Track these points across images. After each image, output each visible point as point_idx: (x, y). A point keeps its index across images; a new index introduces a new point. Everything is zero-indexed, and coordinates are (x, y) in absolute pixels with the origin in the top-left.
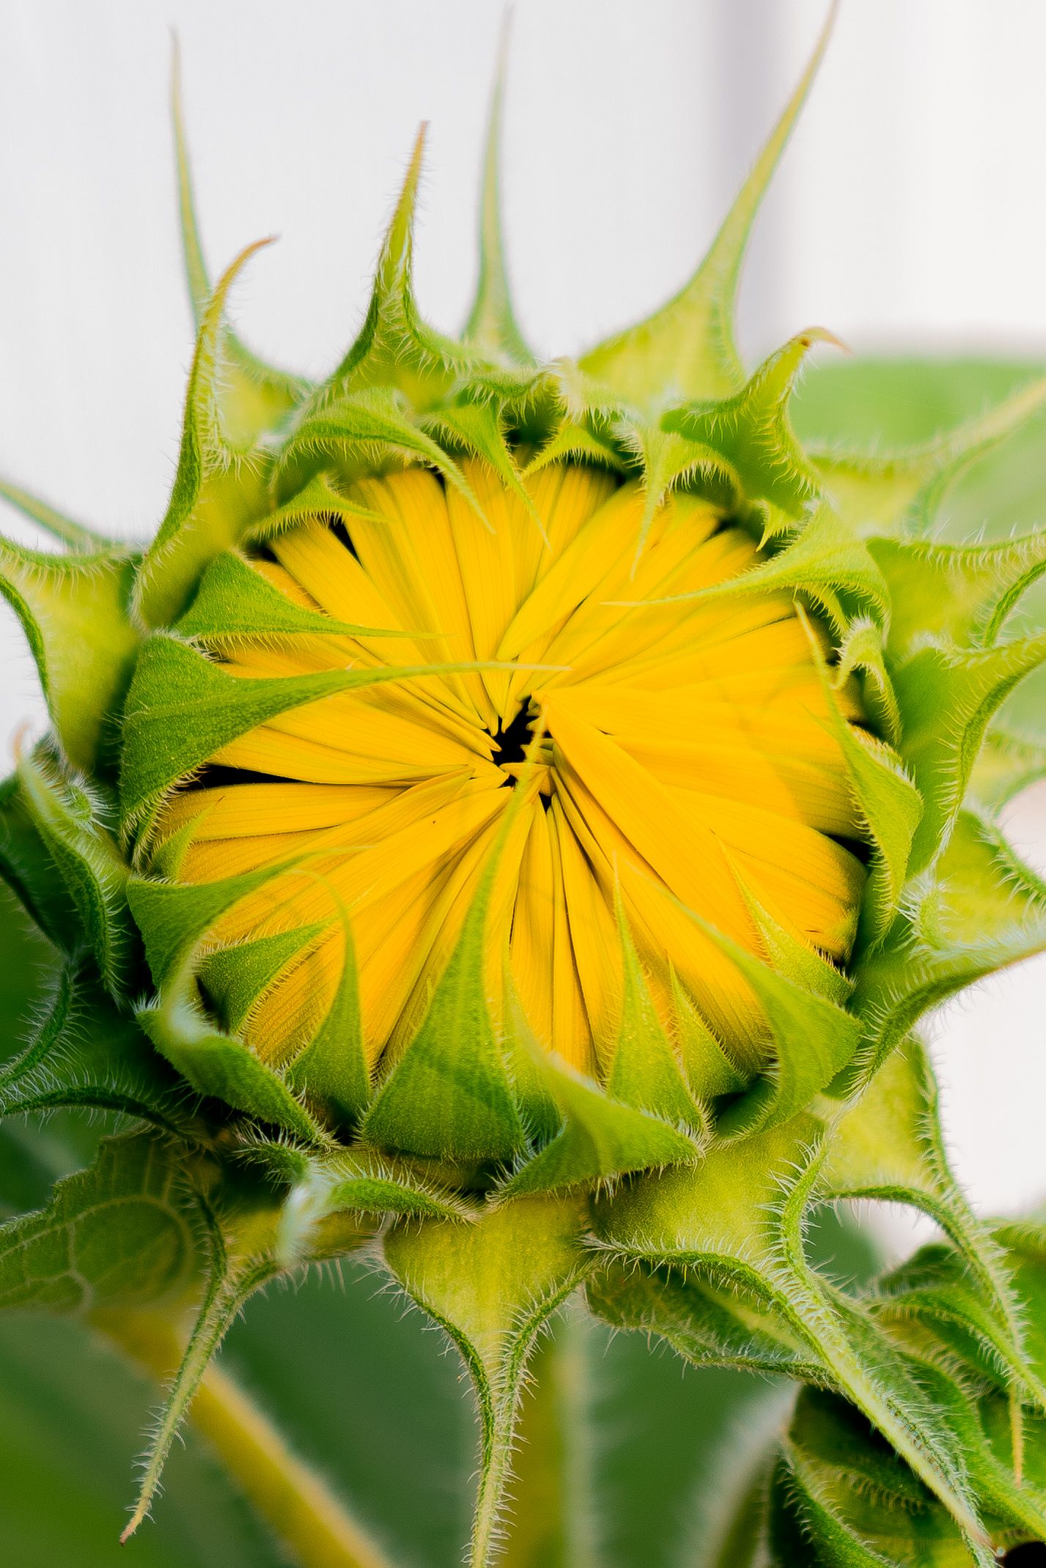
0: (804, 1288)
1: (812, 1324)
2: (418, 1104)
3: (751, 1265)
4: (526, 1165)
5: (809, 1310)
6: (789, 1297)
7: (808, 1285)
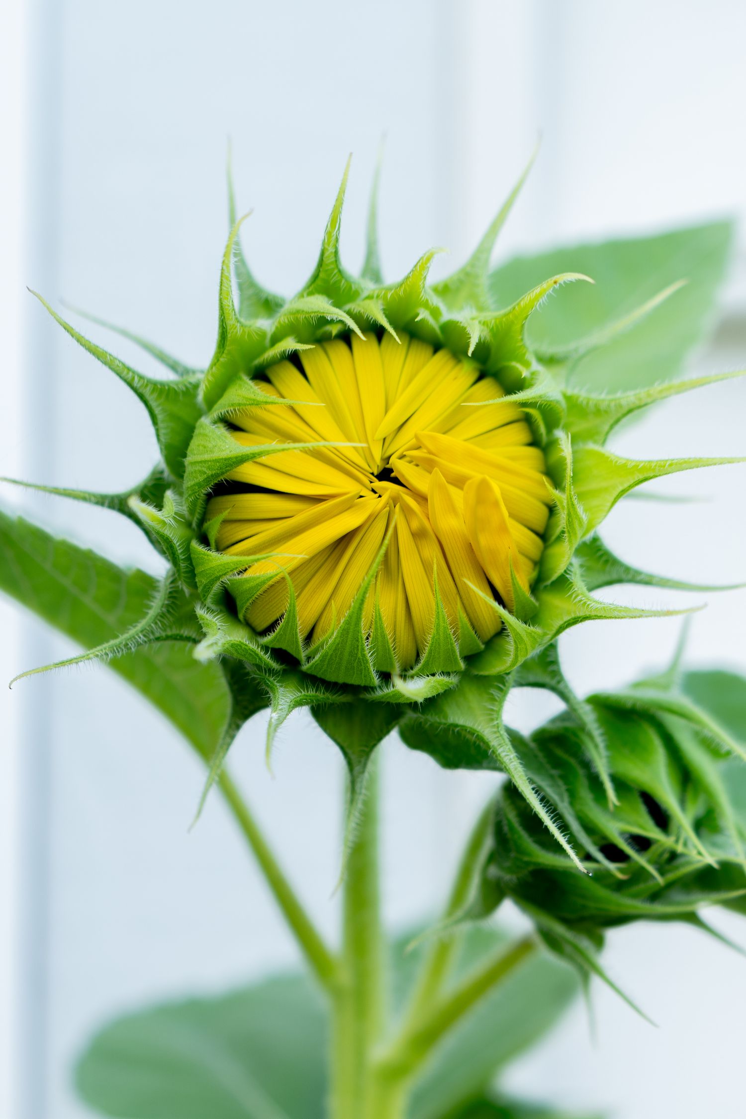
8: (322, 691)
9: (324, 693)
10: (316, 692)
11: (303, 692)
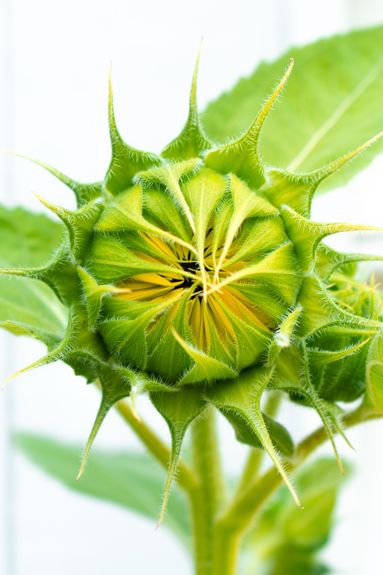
0: (258, 419)
1: (259, 430)
2: (164, 355)
3: (244, 411)
4: (186, 375)
5: (259, 426)
6: (253, 421)
7: (260, 418)
8: (161, 382)
9: (162, 384)
10: (158, 382)
11: (150, 381)
